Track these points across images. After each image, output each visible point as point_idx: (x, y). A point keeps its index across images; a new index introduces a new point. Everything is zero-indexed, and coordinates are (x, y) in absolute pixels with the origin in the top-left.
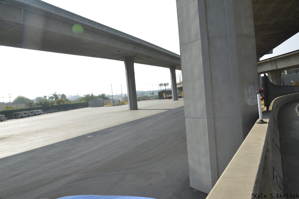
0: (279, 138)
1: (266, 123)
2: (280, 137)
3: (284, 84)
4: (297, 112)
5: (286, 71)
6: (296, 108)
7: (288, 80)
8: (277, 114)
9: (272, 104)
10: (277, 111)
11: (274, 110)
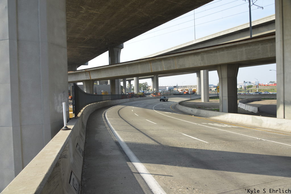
0: (84, 141)
1: (70, 129)
2: (85, 140)
3: (96, 93)
4: (103, 118)
5: (98, 82)
6: (103, 114)
7: (99, 89)
8: (87, 119)
9: (82, 111)
10: (88, 117)
11: (84, 116)
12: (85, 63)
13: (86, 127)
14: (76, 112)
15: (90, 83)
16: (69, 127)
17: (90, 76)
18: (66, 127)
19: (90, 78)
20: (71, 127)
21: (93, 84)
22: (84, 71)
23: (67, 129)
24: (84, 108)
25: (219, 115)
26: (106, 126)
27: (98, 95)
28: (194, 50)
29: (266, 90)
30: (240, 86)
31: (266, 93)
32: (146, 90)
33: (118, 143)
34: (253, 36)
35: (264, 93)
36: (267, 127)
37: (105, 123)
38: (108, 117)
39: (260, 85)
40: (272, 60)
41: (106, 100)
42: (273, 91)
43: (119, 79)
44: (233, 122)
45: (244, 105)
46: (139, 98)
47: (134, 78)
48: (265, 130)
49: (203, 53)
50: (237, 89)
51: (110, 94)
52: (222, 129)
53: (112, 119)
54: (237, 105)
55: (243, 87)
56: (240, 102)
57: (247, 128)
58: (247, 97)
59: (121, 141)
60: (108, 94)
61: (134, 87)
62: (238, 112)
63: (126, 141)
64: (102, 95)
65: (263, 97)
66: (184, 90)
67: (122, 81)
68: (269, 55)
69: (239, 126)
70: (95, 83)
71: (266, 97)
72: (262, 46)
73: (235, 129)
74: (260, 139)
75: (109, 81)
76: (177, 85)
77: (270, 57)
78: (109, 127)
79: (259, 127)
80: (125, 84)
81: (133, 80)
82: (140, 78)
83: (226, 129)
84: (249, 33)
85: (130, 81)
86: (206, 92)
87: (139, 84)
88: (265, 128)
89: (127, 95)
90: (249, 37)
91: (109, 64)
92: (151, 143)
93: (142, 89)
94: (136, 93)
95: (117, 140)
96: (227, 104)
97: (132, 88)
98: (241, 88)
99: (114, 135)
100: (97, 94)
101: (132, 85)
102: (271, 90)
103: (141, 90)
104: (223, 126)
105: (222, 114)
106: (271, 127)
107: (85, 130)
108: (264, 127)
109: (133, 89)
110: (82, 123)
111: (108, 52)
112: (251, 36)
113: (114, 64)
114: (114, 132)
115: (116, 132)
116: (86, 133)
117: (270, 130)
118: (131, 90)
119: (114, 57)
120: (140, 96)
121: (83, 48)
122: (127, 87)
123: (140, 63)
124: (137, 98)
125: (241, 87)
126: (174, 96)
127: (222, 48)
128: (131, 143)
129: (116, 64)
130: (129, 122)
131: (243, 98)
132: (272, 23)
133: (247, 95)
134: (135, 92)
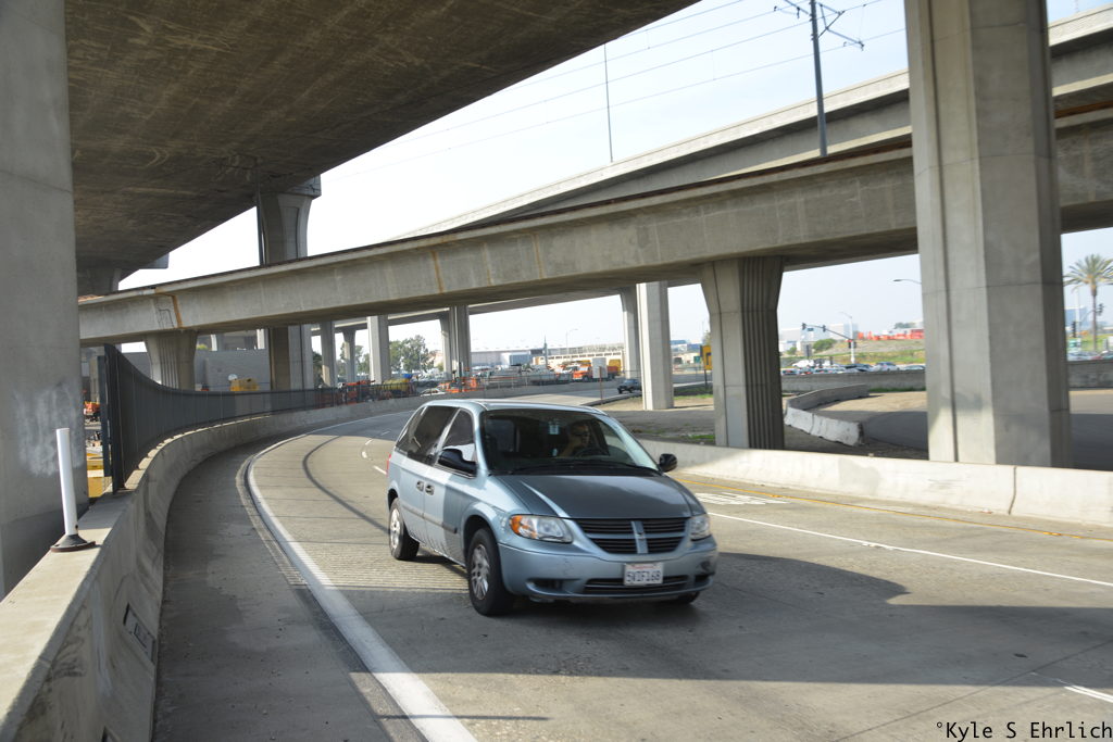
0: (159, 596)
1: (92, 545)
2: (164, 592)
3: (205, 387)
4: (240, 489)
5: (213, 338)
6: (240, 472)
7: (219, 370)
8: (169, 500)
9: (145, 463)
10: (171, 490)
11: (153, 487)
12: (154, 256)
13: (164, 533)
14: (118, 468)
15: (176, 343)
16: (87, 535)
17: (177, 315)
18: (75, 537)
19: (179, 321)
20: (99, 535)
21: (193, 347)
22: (152, 292)
23: (79, 545)
24: (153, 453)
25: (714, 459)
26: (255, 526)
27: (216, 395)
28: (608, 202)
29: (883, 357)
30: (789, 342)
31: (886, 368)
32: (417, 368)
33: (307, 596)
34: (832, 149)
35: (879, 367)
36: (896, 496)
37: (250, 511)
38: (261, 487)
39: (862, 338)
40: (903, 242)
41: (251, 415)
42: (909, 358)
43: (306, 327)
44: (769, 485)
45: (808, 415)
46: (392, 401)
47: (369, 318)
48: (890, 508)
49: (645, 213)
50: (778, 354)
51: (268, 388)
52: (729, 513)
53: (278, 494)
54: (781, 415)
55: (799, 347)
56: (793, 404)
57: (822, 504)
58: (818, 387)
59: (321, 587)
60: (258, 389)
61: (367, 357)
62: (786, 443)
63: (341, 583)
64: (233, 395)
65: (875, 384)
66: (575, 365)
67: (315, 333)
68: (894, 223)
69: (793, 500)
70: (198, 346)
71: (885, 383)
72: (865, 188)
73: (778, 512)
74: (873, 545)
75: (260, 334)
76: (545, 345)
77: (897, 231)
78: (269, 529)
79: (869, 501)
80: (328, 344)
81: (364, 327)
82: (390, 317)
83: (745, 511)
84: (817, 139)
85: (349, 334)
86: (661, 369)
87: (389, 343)
88: (888, 503)
89: (341, 391)
90: (815, 153)
91: (257, 263)
92: (449, 586)
93: (402, 365)
94: (380, 383)
95: (304, 582)
96: (745, 413)
97: (361, 360)
98: (793, 351)
99: (292, 564)
100: (212, 390)
101: (360, 348)
102: (903, 354)
103: (398, 370)
104: (733, 502)
105: (729, 455)
106: (911, 497)
107: (161, 544)
108: (884, 499)
109: (366, 367)
110: (148, 515)
111: (254, 211)
112: (824, 150)
113: (280, 264)
114: (291, 550)
115: (297, 548)
116: (166, 558)
117: (909, 510)
118: (357, 367)
119: (280, 236)
120: (397, 393)
121: (147, 195)
122: (338, 357)
123: (392, 257)
124: (384, 403)
125: (790, 346)
126: (537, 388)
127: (717, 195)
128: (364, 592)
129: (290, 262)
130: (352, 502)
131: (801, 389)
132: (898, 100)
133: (815, 376)
134: (375, 376)
